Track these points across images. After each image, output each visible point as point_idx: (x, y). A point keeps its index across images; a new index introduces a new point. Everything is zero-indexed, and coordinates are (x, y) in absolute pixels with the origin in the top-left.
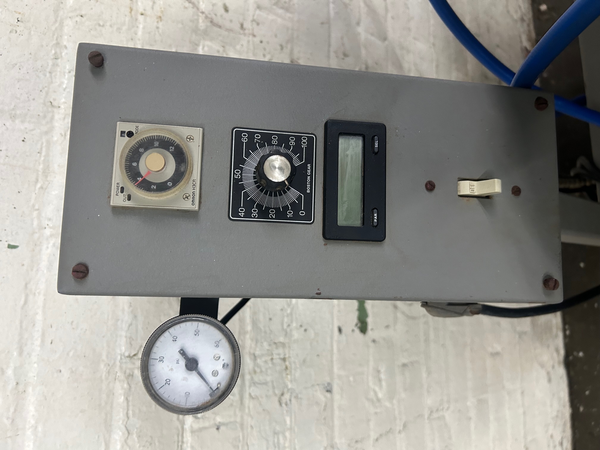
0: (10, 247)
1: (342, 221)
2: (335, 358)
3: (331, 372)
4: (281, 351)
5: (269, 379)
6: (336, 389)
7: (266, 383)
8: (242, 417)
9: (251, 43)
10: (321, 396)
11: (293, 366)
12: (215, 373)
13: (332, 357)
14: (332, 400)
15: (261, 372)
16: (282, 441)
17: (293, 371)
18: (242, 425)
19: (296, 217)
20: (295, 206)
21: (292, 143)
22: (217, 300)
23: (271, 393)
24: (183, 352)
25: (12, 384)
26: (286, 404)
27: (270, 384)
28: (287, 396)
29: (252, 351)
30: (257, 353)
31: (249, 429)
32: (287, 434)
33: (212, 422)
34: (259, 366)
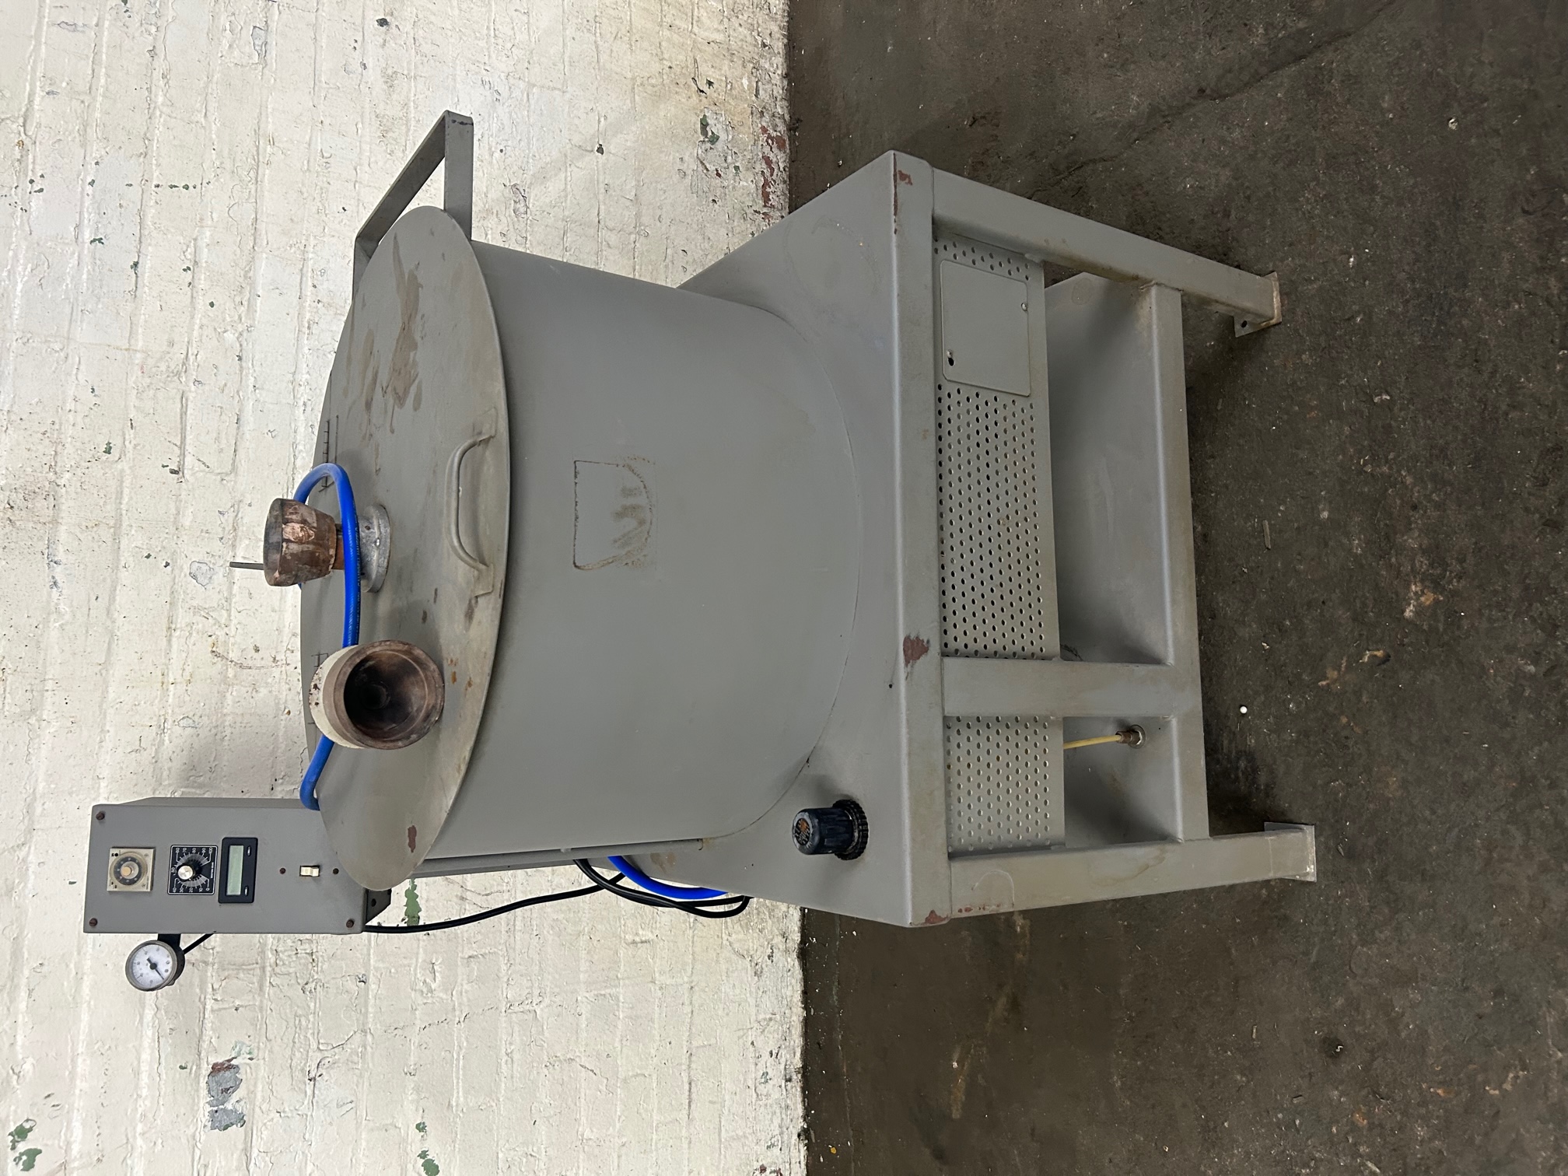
0: (71, 883)
1: (229, 893)
2: (372, 951)
3: (366, 964)
4: (307, 946)
5: (291, 970)
6: (371, 979)
7: (289, 974)
8: (261, 1001)
9: (284, 672)
10: (352, 986)
11: (320, 959)
12: (167, 971)
13: (369, 950)
14: (367, 990)
15: (284, 964)
16: (304, 1023)
17: (320, 964)
18: (261, 1008)
19: (204, 891)
20: (204, 886)
21: (204, 851)
23: (293, 982)
24: (149, 960)
25: (74, 973)
26: (310, 992)
27: (293, 975)
28: (312, 985)
29: (274, 948)
30: (279, 949)
31: (269, 1011)
32: (311, 1017)
33: (231, 1005)
34: (281, 960)
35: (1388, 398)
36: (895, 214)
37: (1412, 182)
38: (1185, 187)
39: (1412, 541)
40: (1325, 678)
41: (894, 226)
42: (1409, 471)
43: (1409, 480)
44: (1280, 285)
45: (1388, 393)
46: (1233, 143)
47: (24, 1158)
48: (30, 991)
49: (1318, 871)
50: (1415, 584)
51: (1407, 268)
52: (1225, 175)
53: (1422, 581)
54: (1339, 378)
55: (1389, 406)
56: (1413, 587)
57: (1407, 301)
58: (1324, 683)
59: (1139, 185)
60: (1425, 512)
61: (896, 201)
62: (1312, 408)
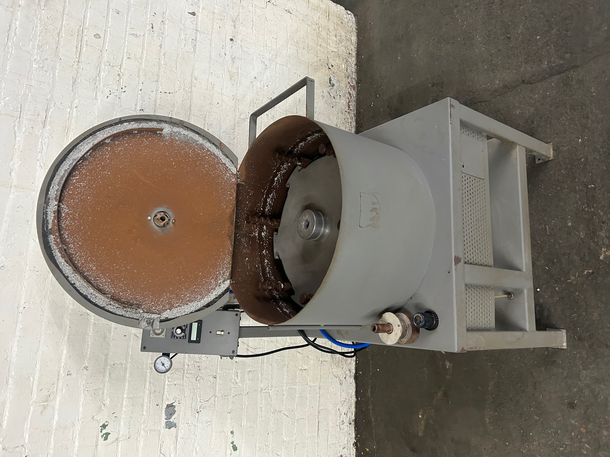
0: (125, 336)
1: (192, 339)
2: (218, 367)
3: (216, 372)
4: (198, 364)
5: (193, 372)
6: (218, 377)
7: (192, 373)
8: (183, 383)
10: (211, 379)
11: (202, 369)
12: (167, 367)
13: (217, 367)
14: (216, 381)
15: (190, 370)
16: (196, 391)
17: (202, 371)
18: (183, 385)
19: (183, 338)
20: (183, 336)
22: (170, 354)
23: (193, 376)
24: (162, 362)
26: (198, 380)
27: (193, 374)
28: (199, 378)
29: (187, 364)
30: (189, 364)
31: (185, 386)
32: (198, 390)
33: (173, 383)
34: (190, 368)
35: (594, 186)
36: (450, 118)
37: (602, 116)
38: (517, 113)
39: (603, 234)
40: (570, 279)
41: (450, 122)
42: (601, 211)
43: (602, 214)
44: (553, 147)
45: (593, 185)
46: (535, 99)
47: (105, 436)
48: (110, 374)
49: (567, 345)
50: (604, 248)
51: (600, 144)
52: (532, 109)
53: (606, 247)
54: (575, 179)
55: (594, 189)
56: (603, 249)
57: (601, 155)
58: (570, 281)
59: (499, 111)
60: (608, 224)
61: (450, 114)
62: (565, 189)
